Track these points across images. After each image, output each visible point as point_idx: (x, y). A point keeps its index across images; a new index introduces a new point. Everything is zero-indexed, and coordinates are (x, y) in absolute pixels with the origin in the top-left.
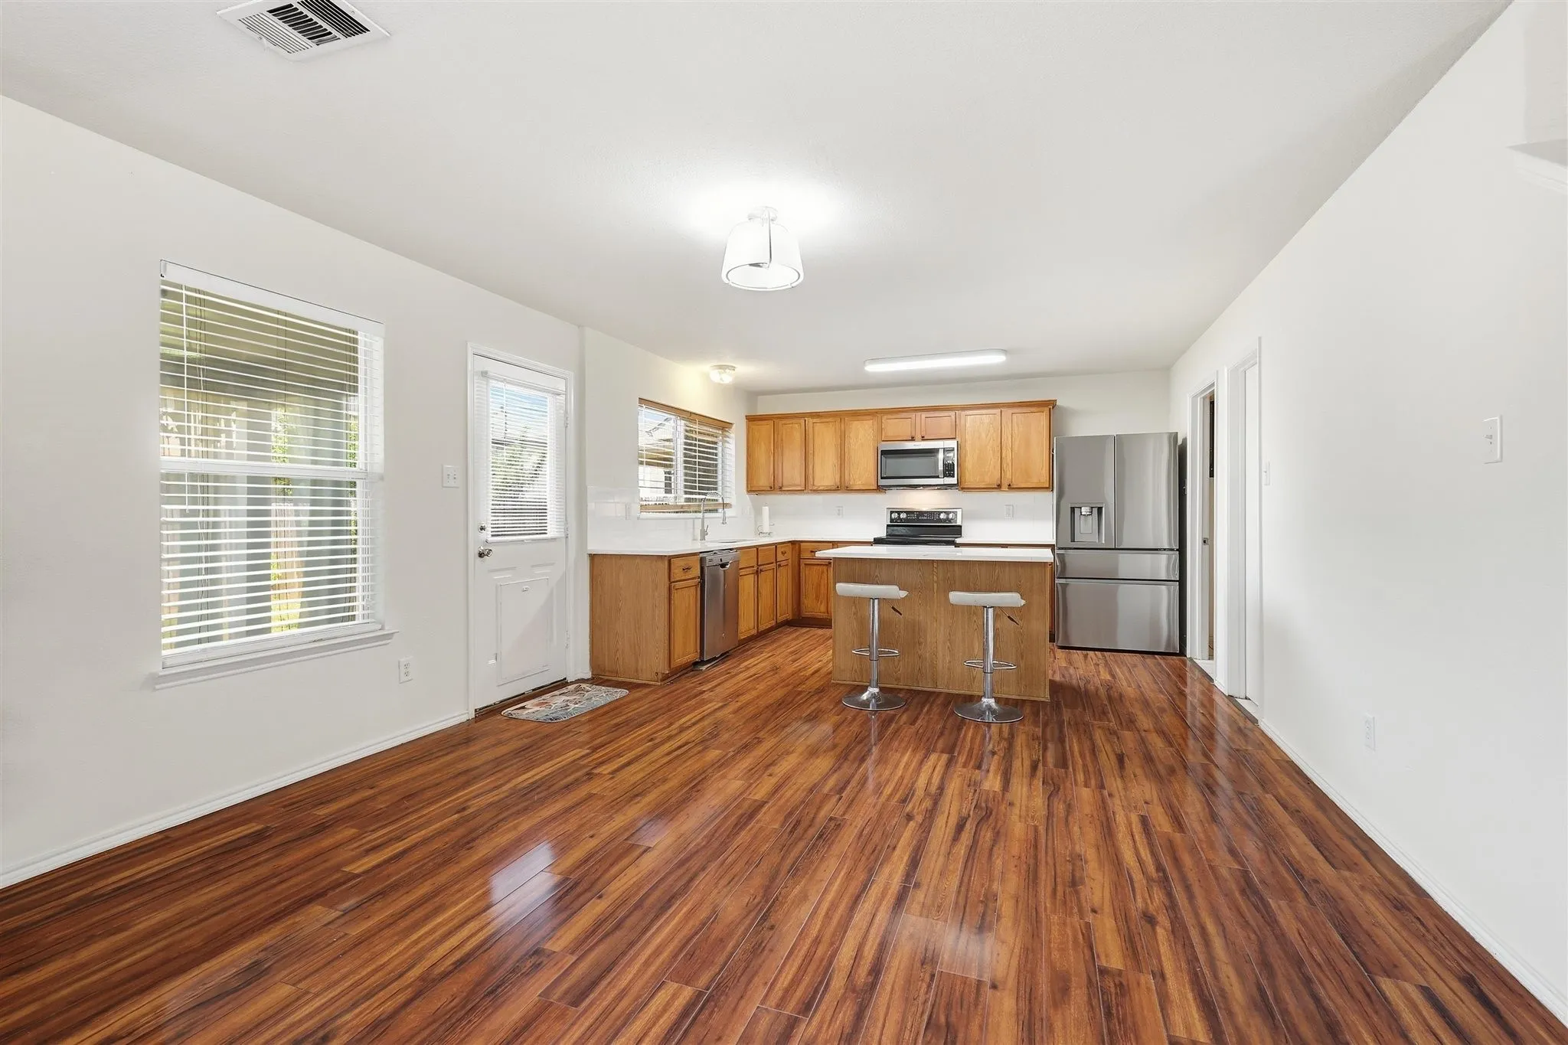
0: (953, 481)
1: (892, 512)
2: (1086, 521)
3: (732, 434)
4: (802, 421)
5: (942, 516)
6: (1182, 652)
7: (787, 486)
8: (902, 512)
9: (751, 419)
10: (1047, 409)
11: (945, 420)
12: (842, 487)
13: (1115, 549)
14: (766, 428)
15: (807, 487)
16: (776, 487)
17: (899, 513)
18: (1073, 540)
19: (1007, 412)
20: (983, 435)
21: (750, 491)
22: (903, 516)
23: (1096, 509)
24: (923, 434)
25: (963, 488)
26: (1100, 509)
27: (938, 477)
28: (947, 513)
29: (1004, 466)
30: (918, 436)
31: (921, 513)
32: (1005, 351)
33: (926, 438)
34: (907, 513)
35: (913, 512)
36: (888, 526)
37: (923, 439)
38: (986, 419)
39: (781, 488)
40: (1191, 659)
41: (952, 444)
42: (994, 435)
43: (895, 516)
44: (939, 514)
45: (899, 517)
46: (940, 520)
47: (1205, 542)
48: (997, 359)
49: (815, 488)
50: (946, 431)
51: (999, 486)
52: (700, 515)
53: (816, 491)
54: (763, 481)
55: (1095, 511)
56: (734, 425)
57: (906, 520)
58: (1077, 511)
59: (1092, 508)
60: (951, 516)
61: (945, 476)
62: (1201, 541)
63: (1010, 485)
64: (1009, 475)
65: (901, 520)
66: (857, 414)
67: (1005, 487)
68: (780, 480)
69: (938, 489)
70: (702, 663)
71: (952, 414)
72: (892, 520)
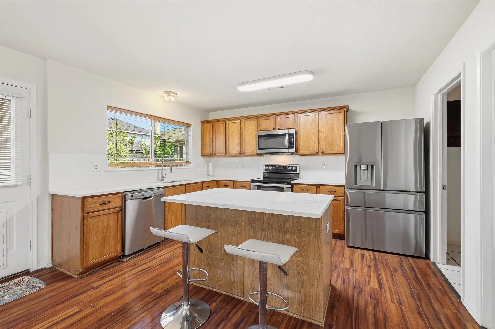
0: (293, 150)
1: (266, 166)
2: (364, 173)
3: (191, 130)
4: (224, 122)
5: (290, 168)
6: (427, 257)
7: (218, 153)
8: (270, 166)
9: (203, 122)
10: (343, 111)
11: (290, 120)
12: (241, 154)
13: (382, 190)
14: (209, 126)
15: (226, 154)
16: (213, 155)
17: (269, 166)
18: (356, 184)
19: (322, 114)
20: (309, 126)
21: (202, 156)
22: (271, 168)
23: (370, 166)
24: (279, 126)
25: (299, 154)
26: (372, 166)
27: (285, 148)
28: (292, 167)
29: (320, 141)
30: (277, 128)
31: (280, 166)
32: (312, 72)
33: (280, 129)
34: (273, 166)
35: (275, 166)
36: (264, 172)
37: (279, 129)
38: (310, 118)
39: (215, 154)
40: (434, 263)
41: (293, 131)
42: (315, 126)
43: (267, 168)
44: (288, 167)
45: (269, 168)
46: (288, 170)
47: (444, 188)
48: (308, 78)
49: (230, 154)
50: (290, 125)
51: (317, 153)
52: (161, 168)
53: (230, 156)
54: (208, 151)
55: (370, 167)
56: (192, 125)
57: (272, 170)
58: (358, 167)
59: (368, 165)
60: (294, 168)
61: (289, 148)
62: (441, 187)
63: (323, 152)
64: (322, 147)
65: (270, 170)
66: (248, 118)
67: (320, 153)
68: (215, 151)
69: (288, 155)
70: (123, 256)
71: (293, 116)
72: (265, 170)
